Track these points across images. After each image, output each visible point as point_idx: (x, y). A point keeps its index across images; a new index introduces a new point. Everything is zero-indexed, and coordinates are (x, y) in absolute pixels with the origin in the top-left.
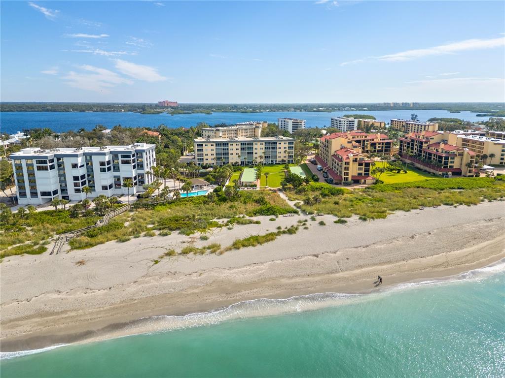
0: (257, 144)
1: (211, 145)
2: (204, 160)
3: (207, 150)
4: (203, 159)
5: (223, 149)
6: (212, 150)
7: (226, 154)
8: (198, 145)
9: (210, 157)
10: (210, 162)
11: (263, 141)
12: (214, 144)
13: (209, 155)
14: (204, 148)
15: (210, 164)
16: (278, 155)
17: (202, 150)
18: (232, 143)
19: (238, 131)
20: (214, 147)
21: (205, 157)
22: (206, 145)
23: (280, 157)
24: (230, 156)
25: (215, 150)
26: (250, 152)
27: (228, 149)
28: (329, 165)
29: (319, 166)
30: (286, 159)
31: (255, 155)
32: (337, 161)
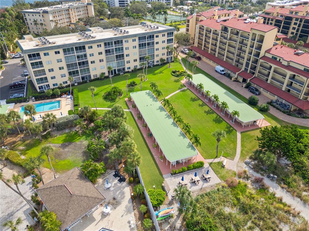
0: (128, 42)
1: (56, 53)
2: (49, 79)
3: (49, 63)
4: (46, 78)
5: (78, 57)
6: (59, 61)
7: (83, 63)
8: (30, 56)
9: (57, 73)
10: (59, 81)
11: (135, 36)
12: (61, 51)
13: (56, 69)
14: (43, 59)
15: (61, 84)
16: (156, 53)
17: (41, 63)
18: (90, 45)
19: (70, 10)
20: (61, 56)
21: (49, 75)
22: (45, 54)
23: (157, 56)
24: (91, 66)
25: (63, 60)
26: (120, 55)
27: (85, 56)
28: (243, 69)
29: (219, 68)
30: (165, 57)
31: (126, 59)
32: (289, 73)
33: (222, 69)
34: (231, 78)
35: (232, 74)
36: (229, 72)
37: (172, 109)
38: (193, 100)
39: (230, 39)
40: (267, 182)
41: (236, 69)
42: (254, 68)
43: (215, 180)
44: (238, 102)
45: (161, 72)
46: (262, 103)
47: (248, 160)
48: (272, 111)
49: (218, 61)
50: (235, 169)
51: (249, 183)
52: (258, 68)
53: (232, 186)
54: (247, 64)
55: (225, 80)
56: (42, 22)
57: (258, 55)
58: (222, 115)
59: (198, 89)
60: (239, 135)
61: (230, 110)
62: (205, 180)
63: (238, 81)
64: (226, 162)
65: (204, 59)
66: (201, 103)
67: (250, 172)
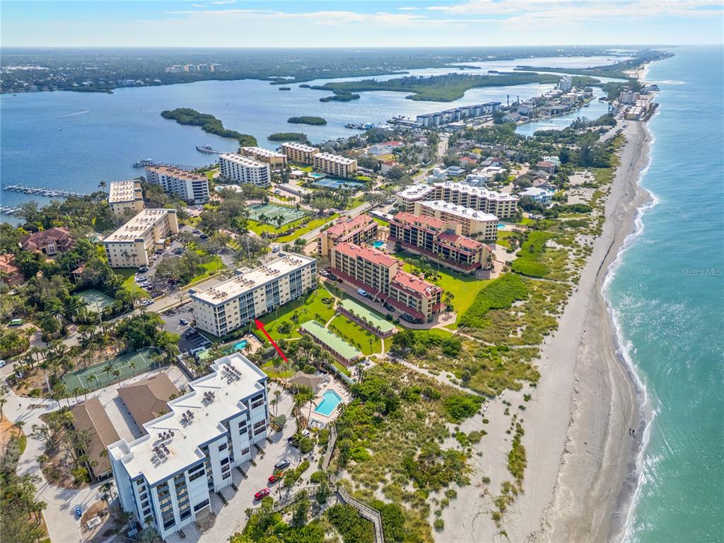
0: (281, 281)
1: (234, 302)
2: (228, 324)
5: (248, 301)
6: (235, 308)
7: (251, 306)
8: (219, 309)
10: (234, 323)
11: (287, 274)
12: (237, 299)
13: (233, 315)
14: (226, 309)
15: (234, 326)
16: (303, 283)
17: (224, 312)
18: (256, 290)
20: (237, 303)
22: (227, 305)
23: (304, 286)
24: (256, 306)
25: (238, 307)
26: (276, 293)
27: (253, 299)
28: (380, 291)
29: (361, 291)
30: (310, 286)
31: (281, 294)
32: (408, 295)
33: (364, 291)
34: (372, 299)
35: (372, 296)
36: (370, 294)
37: (338, 331)
38: (348, 322)
39: (366, 267)
40: (397, 360)
41: (374, 291)
42: (387, 290)
43: (372, 364)
44: (380, 320)
45: (312, 301)
46: (395, 319)
47: (388, 352)
48: (402, 322)
49: (359, 284)
50: (382, 358)
51: (389, 362)
52: (390, 291)
53: (381, 365)
54: (382, 288)
55: (367, 302)
56: (134, 253)
57: (387, 281)
58: (370, 330)
59: (350, 314)
60: (382, 341)
61: (375, 326)
62: (368, 365)
63: (378, 301)
64: (376, 355)
65: (345, 281)
66: (355, 324)
67: (389, 357)
